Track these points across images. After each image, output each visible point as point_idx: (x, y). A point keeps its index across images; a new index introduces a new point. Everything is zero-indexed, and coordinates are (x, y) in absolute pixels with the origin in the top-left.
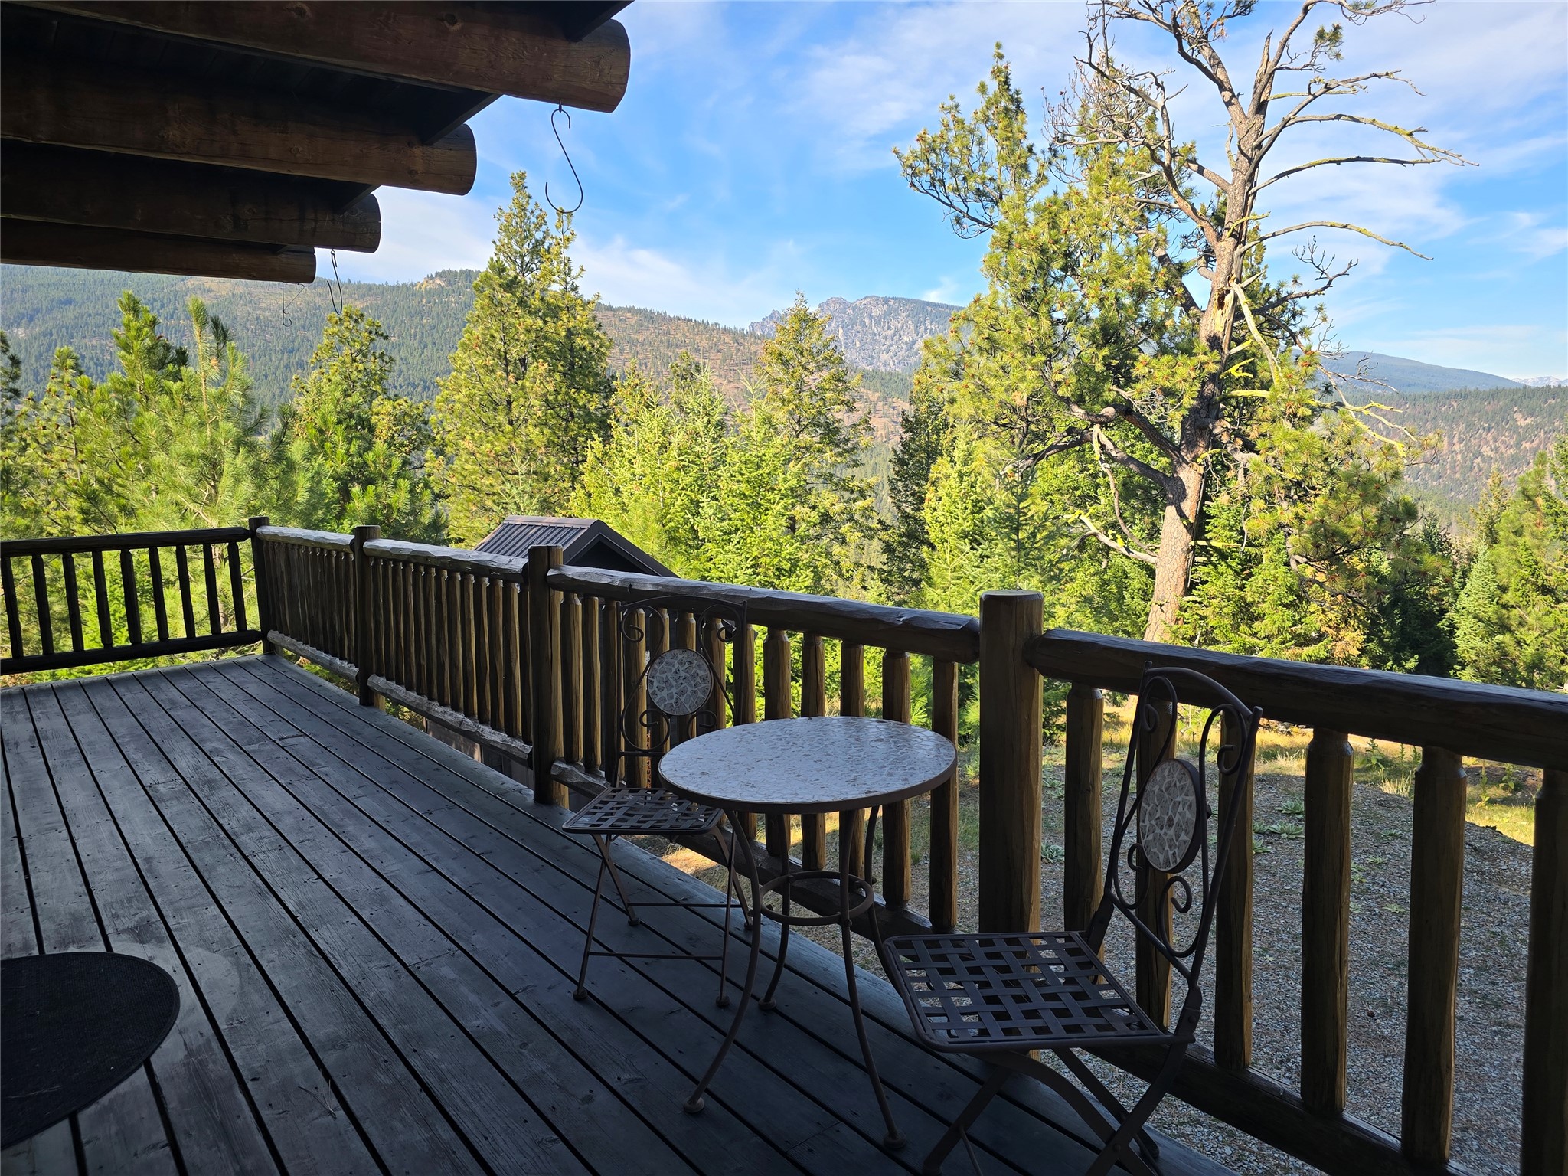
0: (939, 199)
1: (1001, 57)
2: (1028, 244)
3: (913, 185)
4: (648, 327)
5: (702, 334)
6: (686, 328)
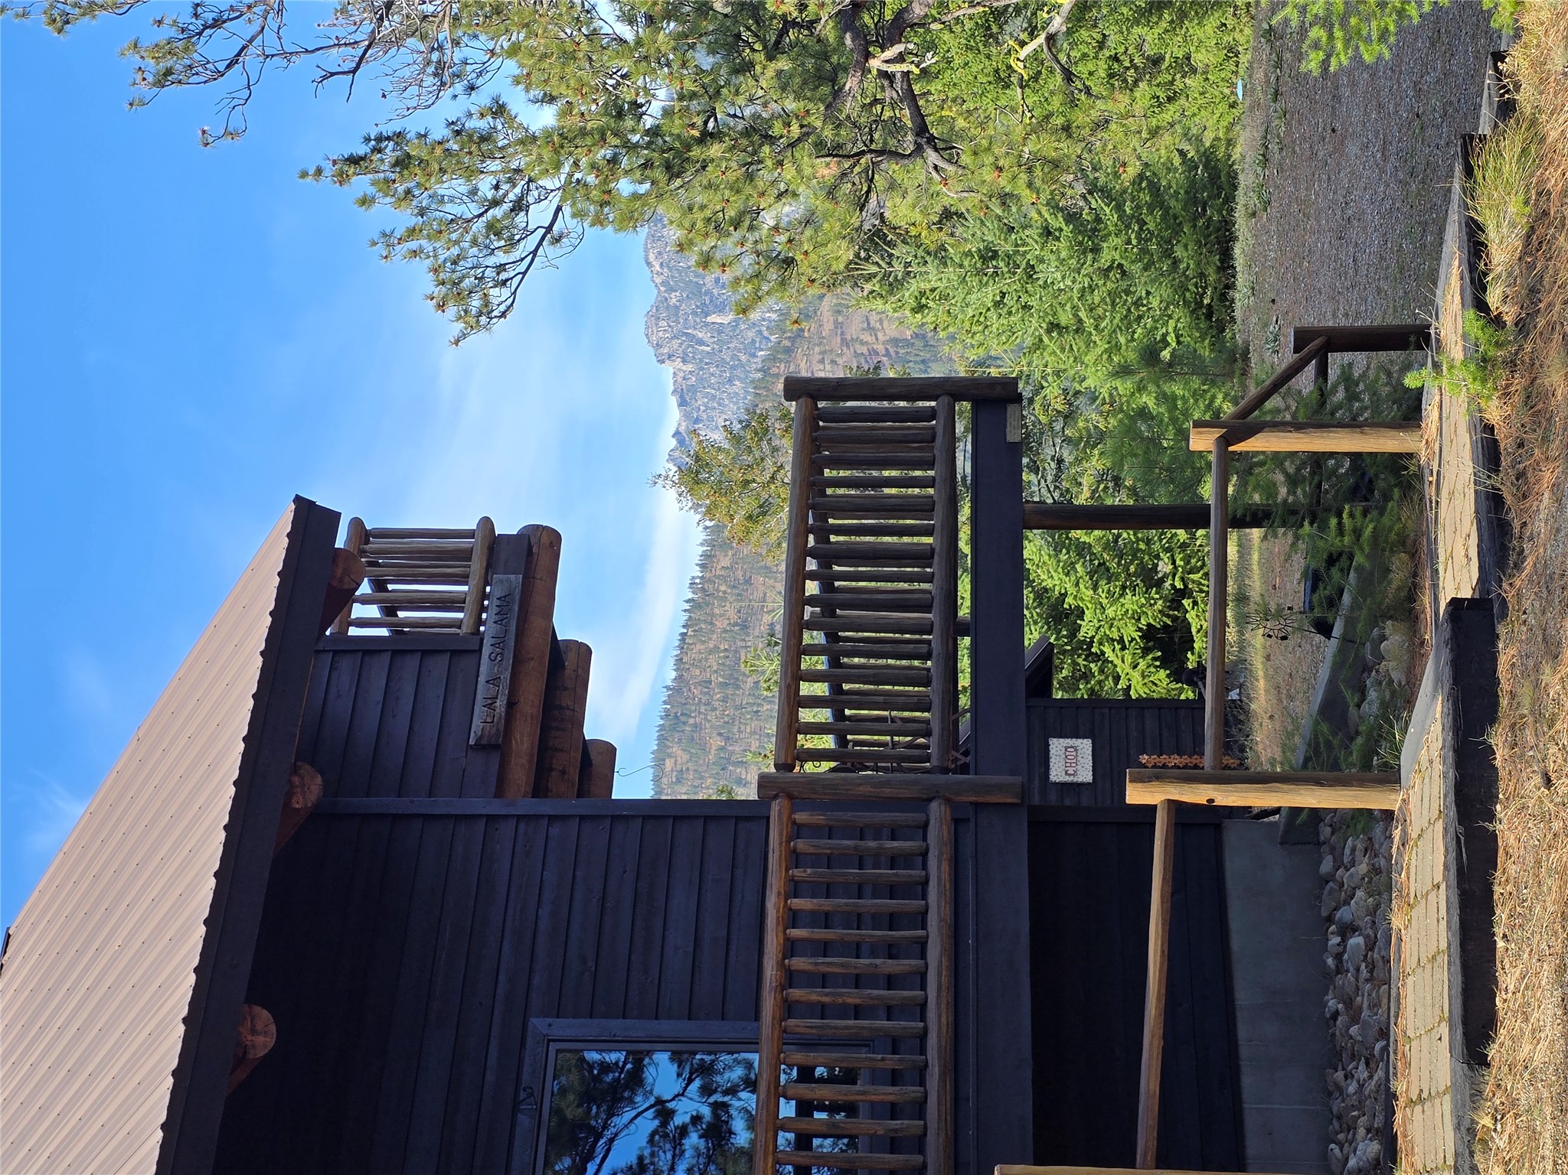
0: (524, 273)
1: (319, 171)
2: (605, 182)
3: (503, 315)
4: (695, 725)
5: (713, 615)
6: (699, 647)
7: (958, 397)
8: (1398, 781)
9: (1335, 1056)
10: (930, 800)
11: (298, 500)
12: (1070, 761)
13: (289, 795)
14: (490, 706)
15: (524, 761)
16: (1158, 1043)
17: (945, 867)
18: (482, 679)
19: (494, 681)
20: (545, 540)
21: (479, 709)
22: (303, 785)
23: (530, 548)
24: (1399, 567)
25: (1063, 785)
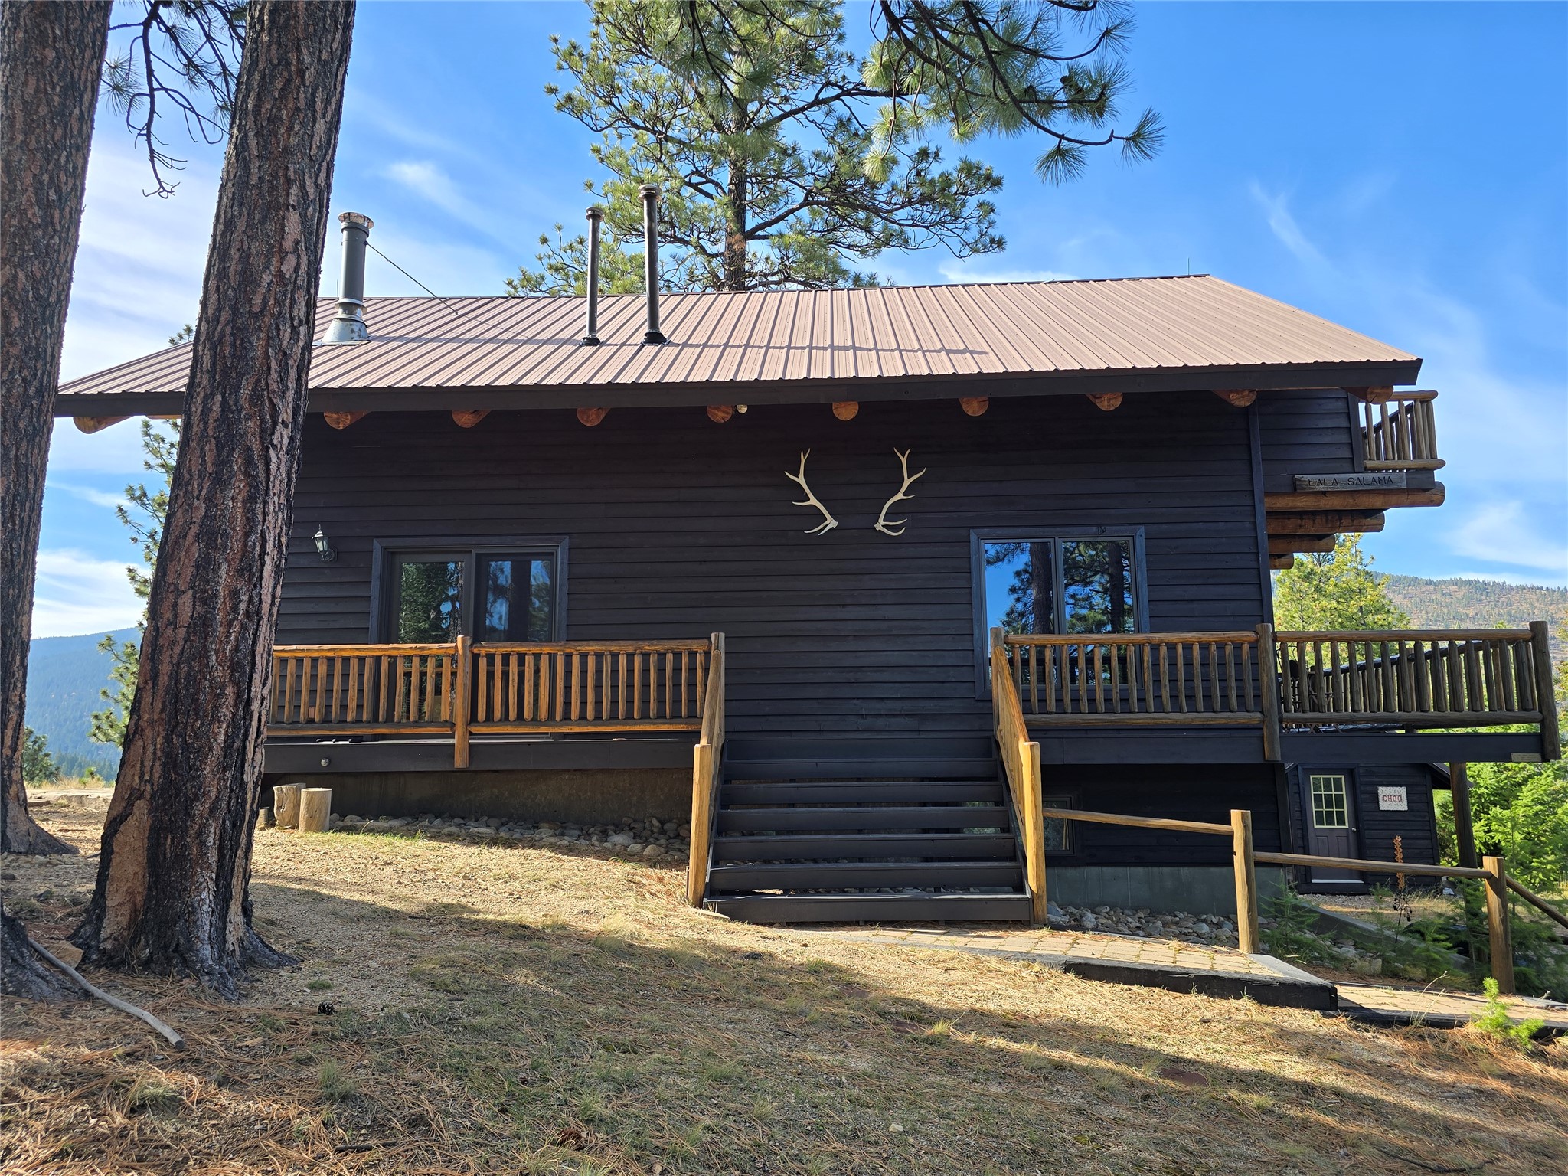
4: (1481, 600)
5: (1557, 604)
6: (1534, 598)
7: (1542, 723)
8: (1254, 953)
9: (1154, 914)
10: (1262, 712)
11: (1420, 361)
12: (1391, 798)
13: (1237, 391)
14: (1320, 482)
15: (1290, 505)
16: (1109, 821)
17: (1223, 721)
18: (1336, 476)
19: (1336, 482)
20: (1435, 498)
21: (1318, 477)
22: (1243, 397)
23: (1428, 490)
24: (1418, 973)
25: (1377, 794)
